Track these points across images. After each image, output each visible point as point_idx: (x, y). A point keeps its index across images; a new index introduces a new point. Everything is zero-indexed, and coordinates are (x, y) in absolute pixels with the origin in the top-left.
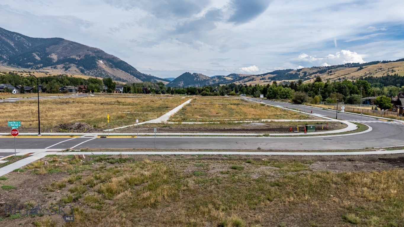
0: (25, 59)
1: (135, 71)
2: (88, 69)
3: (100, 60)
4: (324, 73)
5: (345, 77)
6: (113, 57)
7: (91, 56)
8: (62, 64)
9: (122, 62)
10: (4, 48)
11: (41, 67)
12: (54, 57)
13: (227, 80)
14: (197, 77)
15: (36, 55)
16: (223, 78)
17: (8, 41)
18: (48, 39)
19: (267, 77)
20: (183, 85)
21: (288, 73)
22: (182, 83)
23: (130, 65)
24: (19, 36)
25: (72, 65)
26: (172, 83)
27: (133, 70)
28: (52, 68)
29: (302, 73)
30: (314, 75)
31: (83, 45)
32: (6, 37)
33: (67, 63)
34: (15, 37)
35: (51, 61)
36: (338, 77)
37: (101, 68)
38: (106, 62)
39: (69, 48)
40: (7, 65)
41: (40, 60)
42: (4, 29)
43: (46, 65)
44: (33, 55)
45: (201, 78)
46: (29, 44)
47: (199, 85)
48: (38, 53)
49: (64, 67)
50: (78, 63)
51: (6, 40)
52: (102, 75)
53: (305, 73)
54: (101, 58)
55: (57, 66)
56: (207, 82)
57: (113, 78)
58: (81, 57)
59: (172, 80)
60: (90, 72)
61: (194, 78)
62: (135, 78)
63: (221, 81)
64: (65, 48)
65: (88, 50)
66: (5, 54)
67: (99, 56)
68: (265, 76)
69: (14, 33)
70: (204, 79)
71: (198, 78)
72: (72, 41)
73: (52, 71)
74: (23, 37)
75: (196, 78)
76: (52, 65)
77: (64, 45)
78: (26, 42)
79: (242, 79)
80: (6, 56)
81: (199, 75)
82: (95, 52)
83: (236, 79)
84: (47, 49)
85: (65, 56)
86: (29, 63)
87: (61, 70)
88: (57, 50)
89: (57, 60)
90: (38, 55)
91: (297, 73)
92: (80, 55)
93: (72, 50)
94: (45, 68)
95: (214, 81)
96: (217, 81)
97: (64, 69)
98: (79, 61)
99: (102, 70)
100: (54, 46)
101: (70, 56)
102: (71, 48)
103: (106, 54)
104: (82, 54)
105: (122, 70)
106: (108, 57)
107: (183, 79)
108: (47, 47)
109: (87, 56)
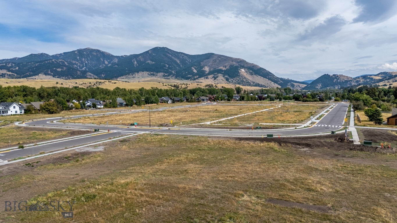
0: (187, 73)
1: (272, 76)
2: (232, 77)
3: (242, 68)
6: (253, 65)
7: (235, 66)
8: (212, 74)
9: (261, 69)
11: (197, 78)
12: (207, 69)
13: (375, 80)
14: (336, 78)
15: (194, 69)
16: (369, 78)
17: (176, 59)
20: (320, 87)
22: (320, 85)
23: (268, 71)
24: (183, 55)
25: (220, 74)
27: (271, 76)
28: (204, 78)
31: (229, 57)
33: (216, 73)
35: (204, 73)
37: (242, 76)
38: (247, 70)
39: (218, 61)
41: (196, 73)
43: (200, 76)
44: (192, 69)
45: (341, 79)
47: (338, 87)
48: (195, 67)
49: (213, 77)
50: (225, 73)
51: (174, 58)
52: (244, 82)
54: (243, 67)
55: (208, 76)
57: (252, 84)
58: (227, 67)
59: (310, 83)
60: (234, 79)
61: (334, 80)
62: (273, 83)
63: (367, 81)
64: (215, 61)
65: (232, 61)
66: (174, 69)
67: (241, 66)
70: (345, 80)
71: (339, 79)
72: (220, 55)
73: (204, 81)
74: (185, 55)
75: (335, 80)
76: (204, 76)
77: (214, 58)
78: (187, 59)
79: (393, 78)
80: (174, 71)
81: (339, 76)
82: (238, 62)
83: (385, 78)
84: (202, 63)
85: (215, 68)
86: (189, 76)
87: (211, 79)
88: (209, 63)
89: (209, 72)
90: (195, 68)
92: (226, 66)
93: (220, 62)
94: (200, 79)
95: (357, 82)
96: (362, 81)
97: (213, 79)
98: (225, 71)
99: (243, 78)
100: (207, 60)
101: (218, 67)
103: (247, 63)
104: (228, 64)
105: (261, 76)
106: (249, 66)
107: (321, 81)
108: (202, 62)
109: (231, 66)
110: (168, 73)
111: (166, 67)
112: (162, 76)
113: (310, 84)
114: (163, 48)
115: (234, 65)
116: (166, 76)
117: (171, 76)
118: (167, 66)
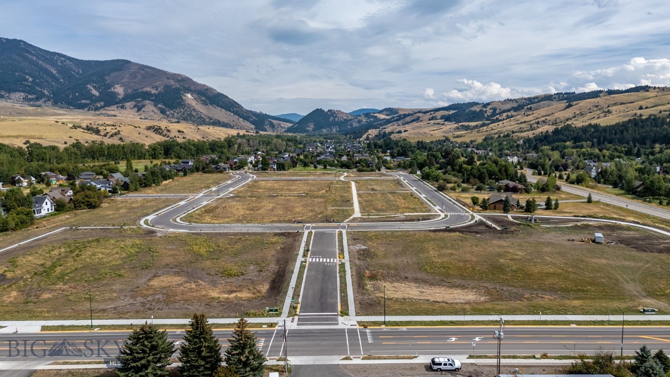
0: (77, 94)
1: (240, 108)
2: (171, 107)
3: (188, 93)
4: (520, 110)
5: (546, 119)
6: (206, 88)
7: (173, 87)
8: (132, 100)
9: (220, 95)
10: (43, 78)
11: (102, 107)
12: (119, 90)
13: (379, 120)
14: (333, 116)
15: (92, 88)
16: (373, 117)
17: (48, 67)
18: (106, 61)
19: (439, 114)
20: (312, 128)
21: (470, 109)
22: (312, 126)
23: (232, 100)
24: (63, 59)
25: (147, 102)
26: (297, 125)
28: (117, 107)
29: (490, 109)
30: (506, 114)
31: (160, 70)
32: (43, 61)
33: (140, 99)
34: (56, 60)
35: (116, 98)
36: (538, 119)
37: (189, 106)
38: (197, 96)
39: (140, 76)
40: (52, 105)
41: (98, 96)
42: (39, 48)
43: (108, 103)
44: (87, 87)
45: (339, 118)
46: (79, 71)
47: (336, 128)
48: (94, 85)
49: (135, 106)
50: (156, 99)
51: (44, 65)
52: (192, 117)
53: (495, 109)
54: (188, 90)
55: (125, 104)
56: (349, 123)
57: (208, 120)
58: (159, 89)
59: (297, 120)
60: (175, 112)
61: (330, 118)
62: (241, 119)
63: (370, 121)
64: (134, 76)
65: (168, 78)
66: (45, 87)
67: (185, 88)
68: (436, 113)
69: (55, 54)
70: (344, 118)
71: (336, 117)
72: (142, 65)
73: (118, 112)
74: (68, 60)
75: (332, 118)
76: (117, 104)
77: (132, 70)
78: (74, 67)
79: (402, 118)
80: (47, 90)
81: (336, 113)
82: (179, 81)
84: (107, 78)
85: (135, 88)
86: (83, 102)
87: (131, 110)
88: (123, 79)
89: (124, 95)
90: (95, 87)
91: (483, 110)
92: (157, 86)
93: (144, 78)
94: (109, 108)
95: (359, 122)
96: (364, 121)
97: (136, 109)
98: (155, 95)
99: (192, 109)
100: (117, 73)
101: (142, 88)
102: (142, 76)
103: (195, 83)
104: (161, 84)
105: (222, 107)
106: (199, 88)
107: (313, 119)
108: (107, 75)
109: (167, 87)
110: (35, 94)
111: (27, 80)
112: (22, 100)
113: (297, 123)
114: (15, 40)
115: (171, 86)
116: (31, 100)
117: (43, 100)
118: (30, 79)
